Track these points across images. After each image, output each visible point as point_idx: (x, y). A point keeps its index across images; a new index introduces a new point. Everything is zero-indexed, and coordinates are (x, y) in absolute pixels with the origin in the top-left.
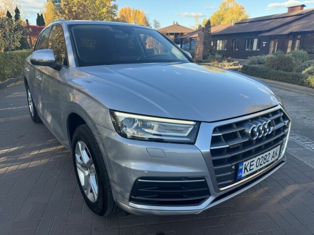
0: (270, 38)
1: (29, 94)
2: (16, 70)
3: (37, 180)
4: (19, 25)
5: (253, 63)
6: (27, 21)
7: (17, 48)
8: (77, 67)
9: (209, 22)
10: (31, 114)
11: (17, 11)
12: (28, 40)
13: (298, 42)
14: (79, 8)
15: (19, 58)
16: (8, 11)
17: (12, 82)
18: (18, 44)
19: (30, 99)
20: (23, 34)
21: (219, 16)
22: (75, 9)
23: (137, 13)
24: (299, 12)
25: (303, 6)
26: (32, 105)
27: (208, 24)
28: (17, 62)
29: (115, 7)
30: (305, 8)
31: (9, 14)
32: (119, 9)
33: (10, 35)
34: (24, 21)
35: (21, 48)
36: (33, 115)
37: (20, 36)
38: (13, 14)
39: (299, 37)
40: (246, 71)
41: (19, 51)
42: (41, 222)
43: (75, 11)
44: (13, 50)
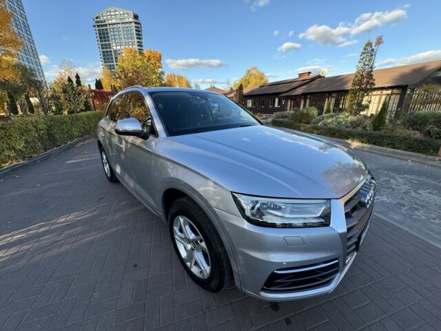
0: (288, 98)
1: (104, 157)
2: (83, 130)
3: (129, 250)
4: (82, 90)
5: (278, 117)
6: (89, 86)
7: (82, 110)
8: (167, 136)
9: (241, 86)
10: (106, 175)
11: (77, 77)
12: (91, 102)
13: (308, 100)
14: (133, 74)
15: (85, 119)
16: (69, 78)
17: (80, 141)
18: (82, 107)
19: (105, 161)
20: (86, 98)
21: (246, 80)
22: (130, 75)
23: (180, 78)
24: (306, 77)
25: (310, 73)
26: (108, 166)
27: (241, 87)
28: (84, 123)
29: (162, 73)
30: (311, 75)
31: (70, 80)
32: (166, 75)
33: (74, 99)
34: (87, 85)
35: (85, 111)
36: (109, 176)
37: (84, 100)
38: (74, 80)
39: (309, 96)
40: (275, 124)
41: (84, 113)
42: (147, 307)
43: (130, 77)
44: (78, 112)
